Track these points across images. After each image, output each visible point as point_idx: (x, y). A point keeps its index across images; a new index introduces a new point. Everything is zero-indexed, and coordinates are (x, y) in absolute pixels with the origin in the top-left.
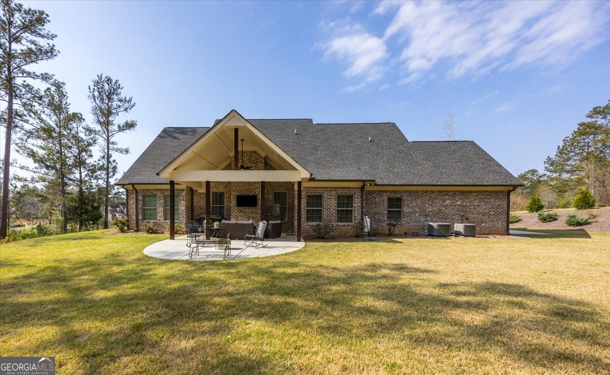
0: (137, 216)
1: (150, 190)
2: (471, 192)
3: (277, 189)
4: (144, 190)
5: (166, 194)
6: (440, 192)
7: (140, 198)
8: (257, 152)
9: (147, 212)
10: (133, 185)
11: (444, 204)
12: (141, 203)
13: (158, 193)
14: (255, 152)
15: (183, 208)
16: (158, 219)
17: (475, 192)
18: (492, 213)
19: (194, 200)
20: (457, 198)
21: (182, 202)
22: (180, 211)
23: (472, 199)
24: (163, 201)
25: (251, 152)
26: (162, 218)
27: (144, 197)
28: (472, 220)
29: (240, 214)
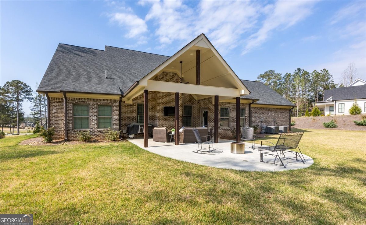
0: (67, 124)
1: (81, 99)
2: (277, 109)
3: (186, 103)
4: (74, 99)
5: (99, 103)
6: (267, 108)
7: (71, 107)
8: (177, 73)
9: (78, 121)
10: (65, 92)
11: (268, 115)
12: (71, 112)
13: (91, 103)
14: (176, 74)
15: (116, 117)
16: (91, 127)
17: (279, 109)
18: (285, 120)
19: (122, 110)
20: (273, 112)
21: (115, 112)
22: (114, 119)
23: (278, 112)
24: (96, 110)
25: (173, 73)
26: (96, 127)
27: (74, 105)
28: (278, 124)
29: (165, 122)
